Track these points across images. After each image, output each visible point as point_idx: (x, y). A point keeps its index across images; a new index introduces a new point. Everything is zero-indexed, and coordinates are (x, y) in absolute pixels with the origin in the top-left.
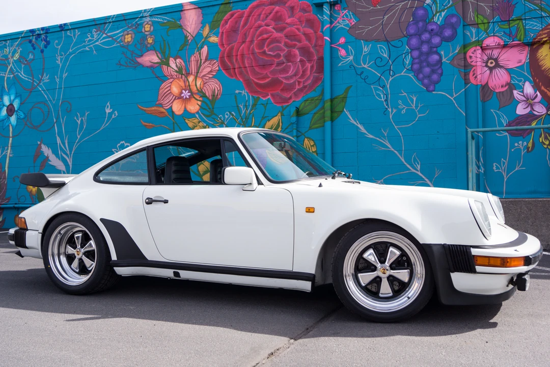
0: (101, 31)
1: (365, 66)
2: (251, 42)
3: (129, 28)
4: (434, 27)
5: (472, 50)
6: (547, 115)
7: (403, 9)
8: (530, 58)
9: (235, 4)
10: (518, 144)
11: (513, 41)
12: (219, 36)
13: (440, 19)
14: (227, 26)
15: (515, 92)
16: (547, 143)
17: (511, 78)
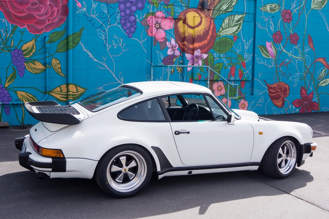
1: (94, 16)
4: (133, 0)
5: (150, 17)
6: (180, 56)
11: (169, 16)
15: (167, 43)
16: (179, 70)
17: (166, 35)
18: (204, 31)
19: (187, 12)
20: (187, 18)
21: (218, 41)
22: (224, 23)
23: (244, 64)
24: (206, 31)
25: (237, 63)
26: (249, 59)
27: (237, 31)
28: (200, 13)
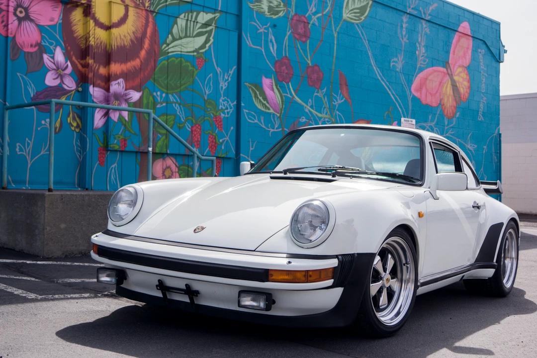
6: (77, 93)
10: (46, 121)
15: (45, 56)
16: (75, 124)
17: (42, 38)
18: (133, 38)
20: (93, 4)
21: (165, 63)
22: (176, 26)
23: (218, 121)
24: (136, 38)
25: (204, 117)
26: (229, 110)
27: (203, 46)
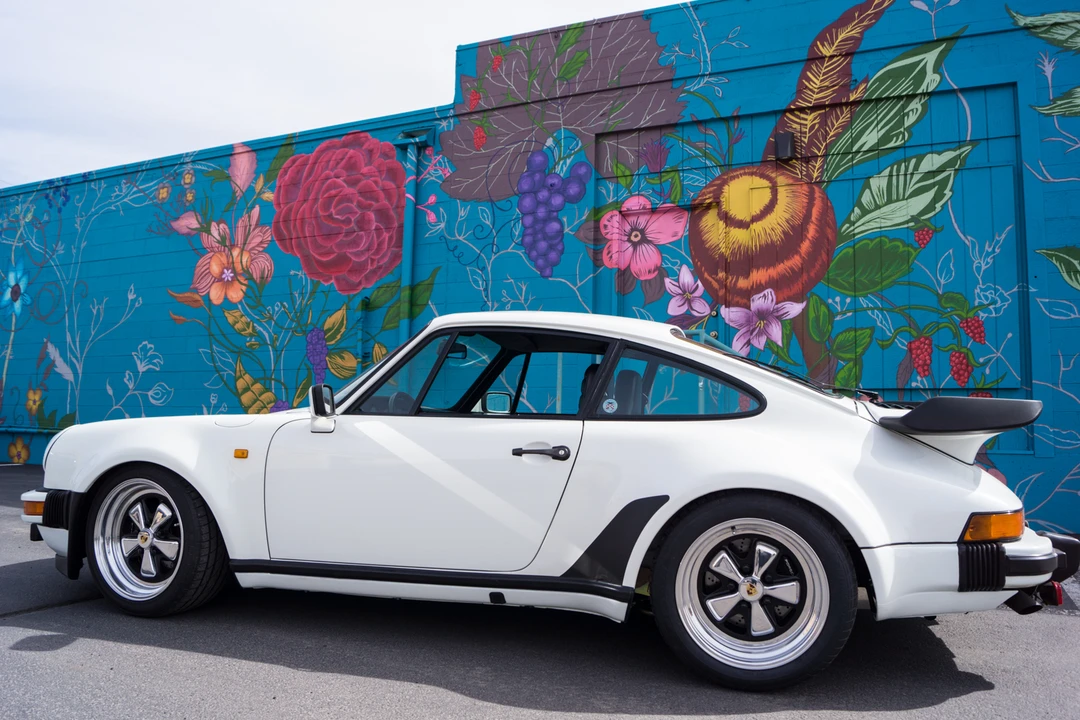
0: (131, 183)
1: (460, 238)
2: (316, 200)
3: (166, 178)
4: (555, 181)
5: (608, 216)
6: (710, 318)
7: (516, 153)
8: (689, 230)
9: (299, 146)
11: (664, 203)
12: (276, 191)
13: (565, 169)
14: (287, 177)
15: (667, 281)
17: (663, 259)
18: (786, 228)
19: (725, 182)
21: (848, 252)
22: (867, 191)
23: (976, 329)
24: (793, 227)
25: (938, 323)
26: (998, 305)
27: (930, 207)
28: (773, 175)
